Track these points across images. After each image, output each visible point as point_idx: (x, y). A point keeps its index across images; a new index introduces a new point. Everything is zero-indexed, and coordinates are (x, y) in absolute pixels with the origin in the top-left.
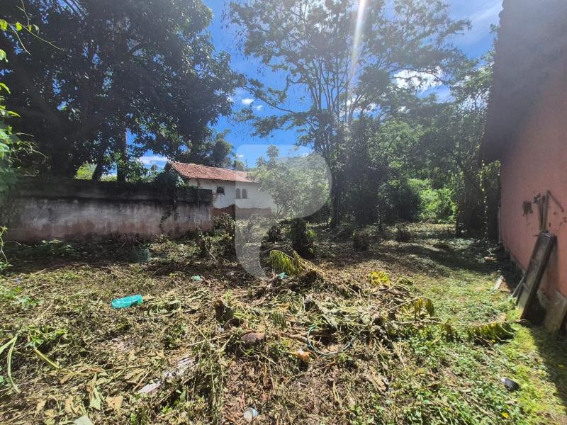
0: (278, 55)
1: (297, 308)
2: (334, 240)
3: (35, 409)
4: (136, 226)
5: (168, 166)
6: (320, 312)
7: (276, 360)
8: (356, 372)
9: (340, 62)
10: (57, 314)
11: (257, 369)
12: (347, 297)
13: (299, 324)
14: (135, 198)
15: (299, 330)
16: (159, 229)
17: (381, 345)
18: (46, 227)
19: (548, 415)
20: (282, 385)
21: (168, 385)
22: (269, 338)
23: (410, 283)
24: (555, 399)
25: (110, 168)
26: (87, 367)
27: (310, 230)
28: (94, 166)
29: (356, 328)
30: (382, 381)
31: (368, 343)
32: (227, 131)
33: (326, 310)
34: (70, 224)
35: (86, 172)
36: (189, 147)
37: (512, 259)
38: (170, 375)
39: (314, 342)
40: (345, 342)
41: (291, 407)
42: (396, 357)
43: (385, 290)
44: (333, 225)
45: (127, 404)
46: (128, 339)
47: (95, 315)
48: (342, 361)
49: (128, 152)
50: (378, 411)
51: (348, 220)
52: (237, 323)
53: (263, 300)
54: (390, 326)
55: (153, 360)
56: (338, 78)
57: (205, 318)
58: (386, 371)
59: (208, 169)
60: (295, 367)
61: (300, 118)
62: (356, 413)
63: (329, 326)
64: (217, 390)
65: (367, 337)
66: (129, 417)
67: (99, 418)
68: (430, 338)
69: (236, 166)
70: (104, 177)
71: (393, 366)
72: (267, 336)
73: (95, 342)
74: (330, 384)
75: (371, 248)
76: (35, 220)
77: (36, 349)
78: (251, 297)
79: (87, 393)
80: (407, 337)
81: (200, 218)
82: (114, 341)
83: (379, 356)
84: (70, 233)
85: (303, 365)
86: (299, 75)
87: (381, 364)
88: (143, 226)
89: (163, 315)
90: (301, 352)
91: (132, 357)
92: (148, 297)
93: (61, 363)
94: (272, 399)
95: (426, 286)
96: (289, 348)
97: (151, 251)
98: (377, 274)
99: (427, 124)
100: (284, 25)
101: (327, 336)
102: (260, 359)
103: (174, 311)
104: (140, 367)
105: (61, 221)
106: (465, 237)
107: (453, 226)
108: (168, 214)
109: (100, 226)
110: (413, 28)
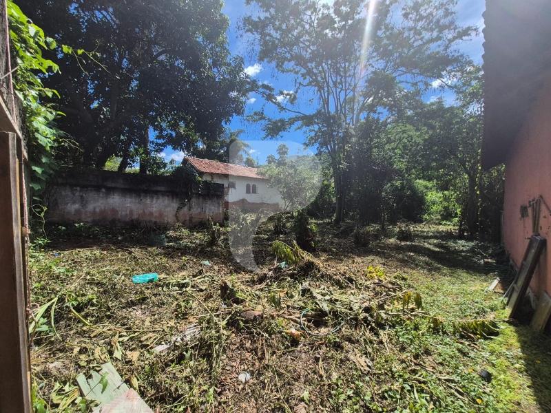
0: (290, 60)
1: (294, 294)
2: (336, 236)
3: (72, 353)
4: (155, 214)
5: (185, 161)
6: (314, 298)
7: (270, 335)
8: (342, 352)
9: (349, 66)
10: (88, 283)
11: (253, 342)
12: (341, 288)
13: (294, 308)
14: (155, 189)
15: (294, 313)
16: (175, 218)
17: (368, 331)
19: (519, 404)
20: (274, 357)
21: (176, 348)
22: (266, 318)
23: (403, 279)
24: (528, 391)
26: (111, 326)
27: (313, 224)
28: (120, 160)
29: (346, 314)
30: (365, 362)
31: (356, 328)
33: (319, 297)
35: (113, 164)
36: (204, 143)
38: (179, 339)
39: (306, 323)
40: (334, 326)
41: (280, 375)
42: (381, 342)
43: (379, 284)
44: (337, 221)
45: (142, 359)
46: (145, 308)
47: (118, 286)
48: (329, 341)
49: (150, 147)
50: (357, 385)
51: (352, 218)
52: (238, 301)
53: (263, 285)
54: (378, 315)
55: (165, 327)
56: (345, 82)
57: (211, 297)
58: (370, 354)
59: (221, 164)
60: (287, 343)
62: (337, 385)
63: (321, 310)
64: (218, 356)
65: (355, 322)
66: (144, 368)
67: (120, 366)
68: (416, 328)
71: (377, 350)
72: (265, 316)
73: (118, 308)
74: (317, 360)
75: (372, 244)
76: (69, 205)
77: (72, 308)
78: (253, 282)
79: (112, 346)
80: (394, 326)
81: (212, 210)
82: (134, 309)
83: (365, 340)
85: (295, 342)
86: (308, 79)
87: (366, 347)
88: (161, 215)
89: (175, 291)
90: (293, 331)
91: (147, 323)
92: (163, 276)
94: (264, 366)
95: (419, 281)
96: (282, 327)
97: (167, 238)
98: (374, 269)
99: (432, 127)
101: (319, 319)
102: (256, 333)
103: (184, 289)
104: (154, 332)
106: (468, 239)
107: (457, 228)
108: (183, 205)
109: (123, 213)
110: (420, 34)
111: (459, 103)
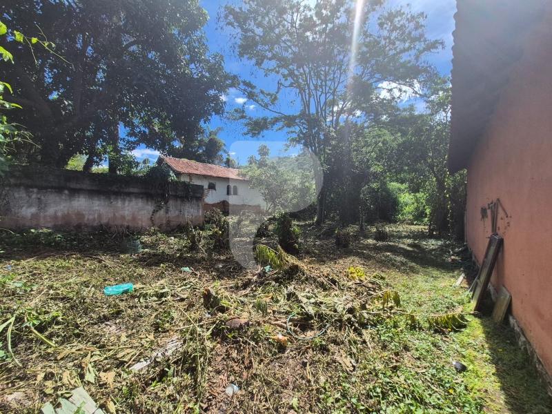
0: (270, 59)
1: (279, 298)
2: (318, 237)
3: (36, 380)
4: (127, 218)
5: (160, 161)
6: (300, 302)
7: (257, 343)
8: (328, 355)
9: (329, 70)
10: (51, 299)
11: (239, 351)
12: (325, 289)
13: (280, 313)
14: (127, 190)
15: (280, 318)
16: (150, 222)
17: (352, 331)
18: (34, 216)
19: (486, 391)
20: (262, 365)
21: (157, 363)
22: (252, 325)
23: (382, 278)
24: (493, 378)
25: (101, 160)
26: (81, 346)
27: (296, 226)
28: (85, 158)
29: (331, 316)
30: (351, 362)
31: (340, 330)
32: (220, 129)
33: (305, 300)
34: (59, 214)
35: (77, 162)
36: (181, 142)
37: (473, 259)
38: (160, 354)
39: (293, 328)
40: (320, 328)
41: (268, 384)
42: (364, 342)
43: (360, 284)
44: (318, 222)
45: (119, 379)
46: (119, 323)
47: (88, 300)
48: (316, 345)
49: (121, 145)
50: (344, 387)
51: (333, 219)
52: (223, 310)
53: (248, 291)
54: (361, 315)
55: (143, 341)
56: (326, 85)
57: (193, 305)
58: (354, 354)
59: (200, 165)
60: (274, 350)
61: (290, 121)
62: (325, 389)
63: (307, 314)
64: (203, 369)
65: (340, 324)
66: (121, 390)
67: (93, 390)
68: (395, 326)
69: (228, 163)
70: (95, 169)
71: (361, 350)
72: (251, 323)
73: (88, 324)
74: (304, 364)
75: (352, 245)
76: (24, 208)
77: (33, 329)
78: (237, 288)
79: (82, 368)
80: (375, 325)
81: (191, 212)
82: (106, 325)
83: (349, 341)
84: (60, 223)
85: (282, 348)
86: (290, 80)
87: (350, 348)
88: (134, 219)
89: (153, 302)
90: (280, 337)
91: (124, 339)
92: (139, 286)
93: (56, 342)
94: (252, 376)
95: (397, 281)
96: (269, 333)
97: (142, 243)
98: (355, 270)
99: (404, 134)
100: (277, 31)
101: (304, 323)
102: (243, 342)
103: (164, 299)
104: (131, 348)
105: (51, 211)
106: (437, 238)
107: (427, 227)
108: (160, 208)
109: (91, 217)
110: (394, 44)
111: (429, 112)
